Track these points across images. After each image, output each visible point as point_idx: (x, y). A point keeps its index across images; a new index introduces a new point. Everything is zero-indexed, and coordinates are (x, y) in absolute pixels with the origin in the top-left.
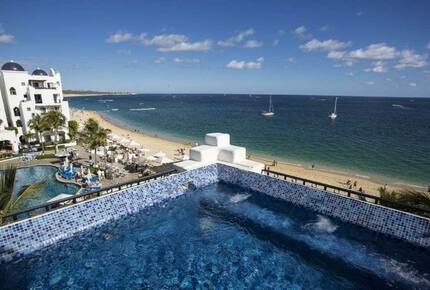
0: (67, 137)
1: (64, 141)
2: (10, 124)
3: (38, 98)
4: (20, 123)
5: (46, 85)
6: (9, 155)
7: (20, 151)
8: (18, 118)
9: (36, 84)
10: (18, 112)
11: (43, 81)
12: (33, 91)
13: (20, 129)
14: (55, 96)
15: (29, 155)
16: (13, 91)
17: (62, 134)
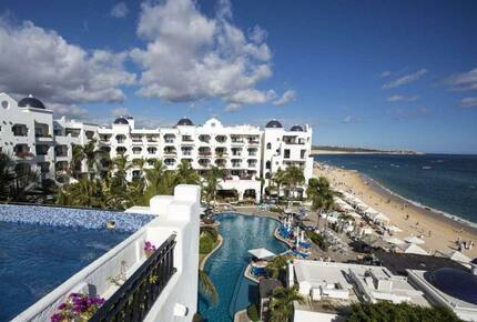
0: (305, 195)
1: (301, 199)
2: (261, 176)
3: (287, 153)
4: (268, 176)
5: (297, 141)
6: (252, 203)
7: (261, 202)
8: (268, 170)
9: (289, 140)
10: (269, 165)
11: (295, 137)
12: (285, 146)
13: (267, 181)
14: (303, 152)
15: (266, 206)
16: (269, 146)
17: (301, 191)
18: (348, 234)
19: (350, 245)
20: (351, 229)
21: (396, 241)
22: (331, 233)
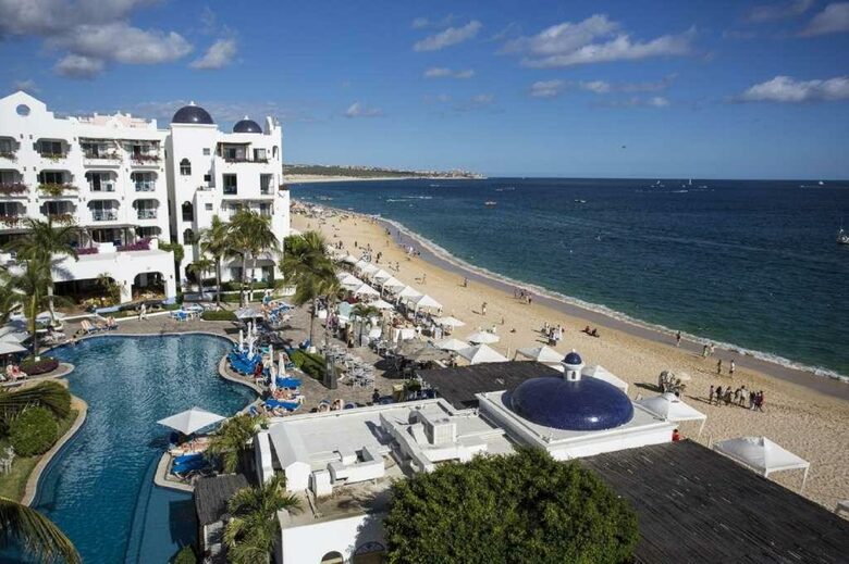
0: (278, 275)
1: (271, 283)
2: (174, 237)
3: (231, 182)
4: (191, 237)
5: (251, 156)
6: (154, 305)
7: (180, 300)
8: (188, 225)
9: (231, 152)
10: (189, 211)
11: (245, 145)
12: (223, 167)
13: (188, 250)
14: (265, 179)
15: (190, 309)
16: (186, 167)
17: (268, 267)
18: (372, 345)
19: (378, 366)
20: (376, 333)
21: (456, 344)
22: (338, 347)
